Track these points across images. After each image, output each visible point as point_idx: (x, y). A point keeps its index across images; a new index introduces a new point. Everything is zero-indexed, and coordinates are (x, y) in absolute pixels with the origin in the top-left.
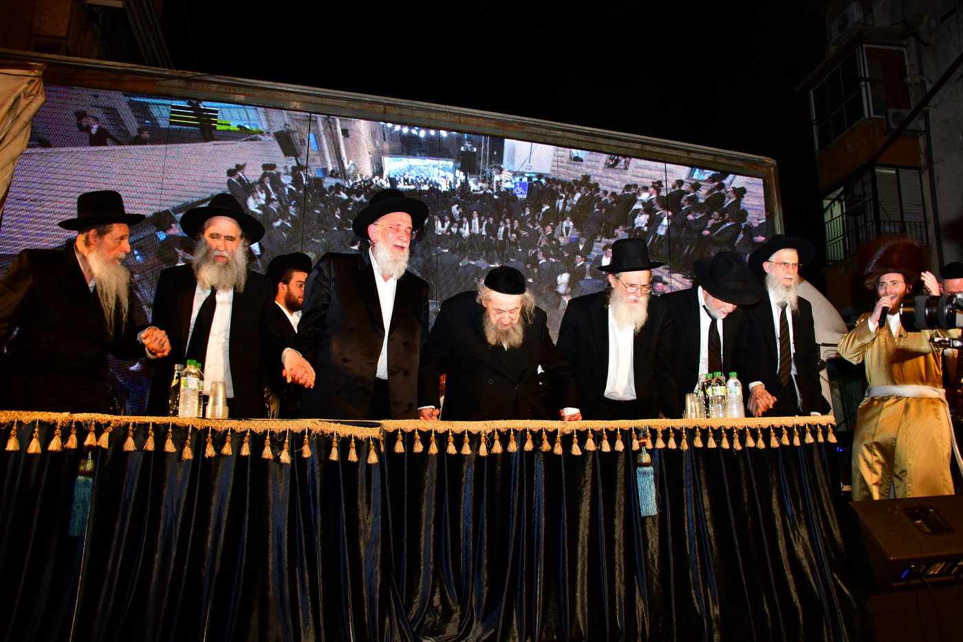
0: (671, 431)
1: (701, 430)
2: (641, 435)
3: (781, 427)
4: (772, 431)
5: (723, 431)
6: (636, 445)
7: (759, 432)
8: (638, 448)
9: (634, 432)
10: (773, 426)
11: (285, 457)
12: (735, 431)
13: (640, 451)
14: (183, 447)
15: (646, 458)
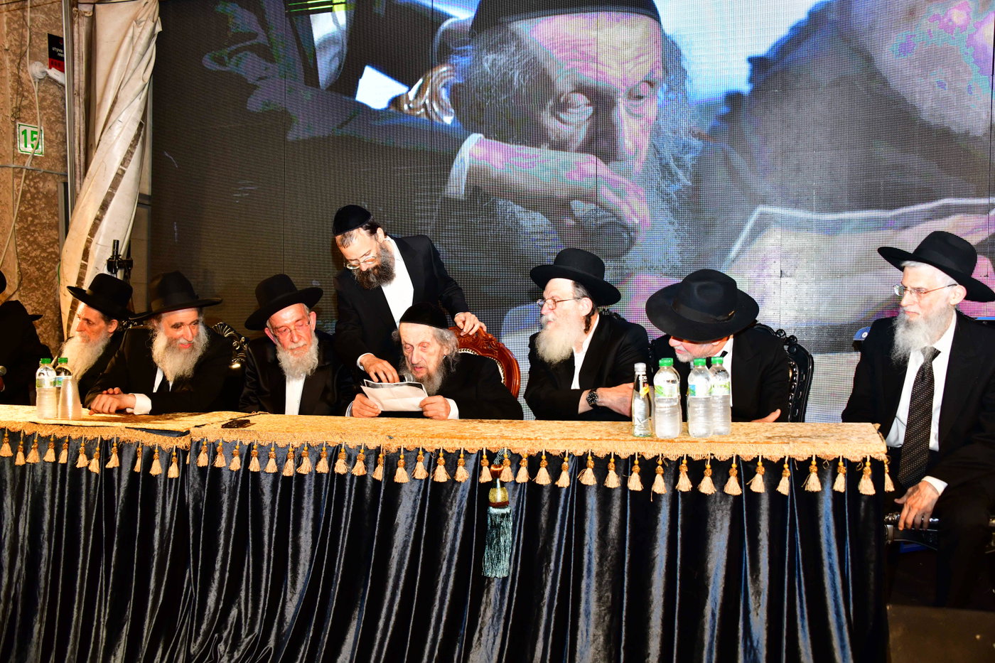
0: (544, 457)
1: (595, 458)
2: (496, 462)
3: (756, 460)
4: (734, 465)
5: (636, 462)
6: (486, 477)
7: (708, 466)
8: (490, 479)
9: (485, 457)
10: (738, 457)
11: (95, 467)
12: (660, 462)
13: (492, 485)
14: (17, 452)
15: (498, 495)
